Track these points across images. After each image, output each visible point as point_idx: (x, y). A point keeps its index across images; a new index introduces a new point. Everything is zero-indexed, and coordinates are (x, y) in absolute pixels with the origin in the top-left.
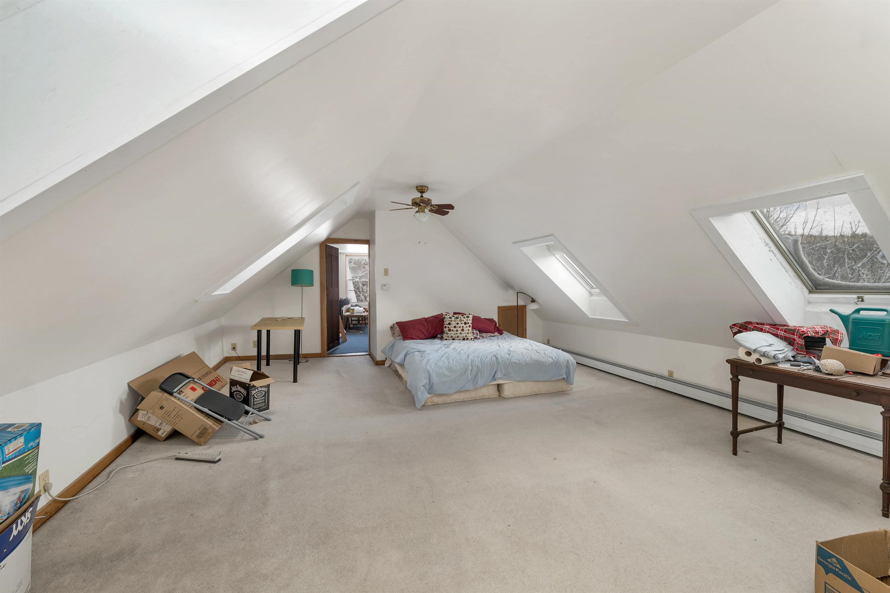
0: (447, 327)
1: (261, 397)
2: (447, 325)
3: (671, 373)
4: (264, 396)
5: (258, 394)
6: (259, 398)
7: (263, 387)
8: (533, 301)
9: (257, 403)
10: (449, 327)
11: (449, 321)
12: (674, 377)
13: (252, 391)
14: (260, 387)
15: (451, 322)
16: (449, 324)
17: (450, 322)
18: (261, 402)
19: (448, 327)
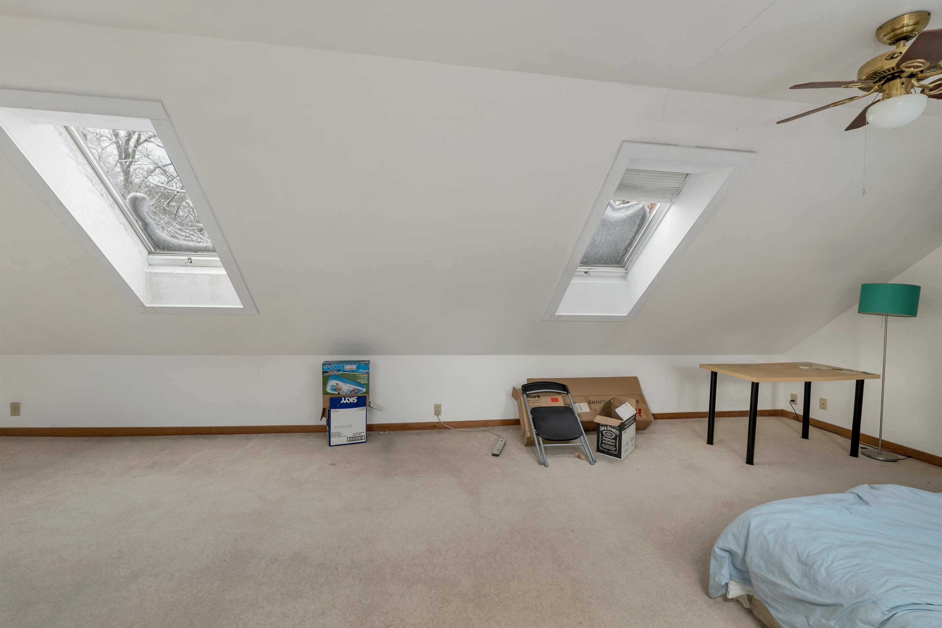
1: (610, 439)
4: (615, 439)
5: (607, 432)
6: (607, 438)
7: (613, 428)
9: (606, 442)
13: (600, 427)
14: (610, 426)
18: (610, 443)
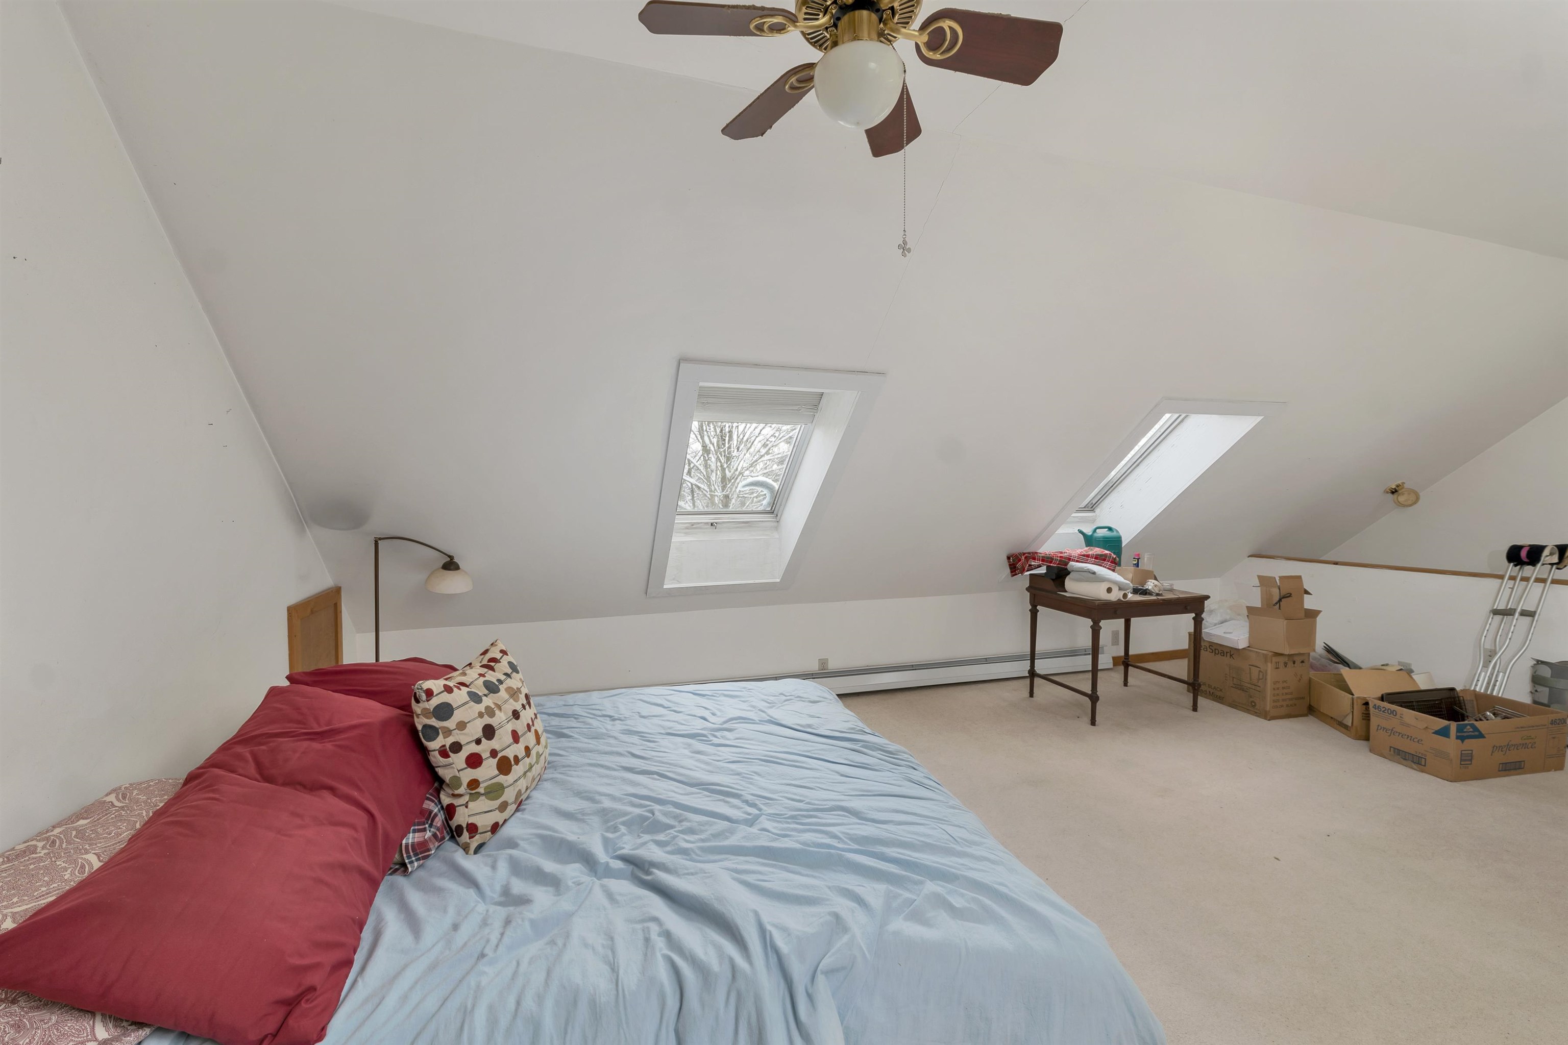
0: (484, 756)
2: (478, 742)
3: (823, 663)
8: (450, 565)
10: (497, 747)
11: (481, 715)
12: (829, 669)
15: (494, 722)
16: (489, 732)
17: (487, 720)
19: (494, 753)
